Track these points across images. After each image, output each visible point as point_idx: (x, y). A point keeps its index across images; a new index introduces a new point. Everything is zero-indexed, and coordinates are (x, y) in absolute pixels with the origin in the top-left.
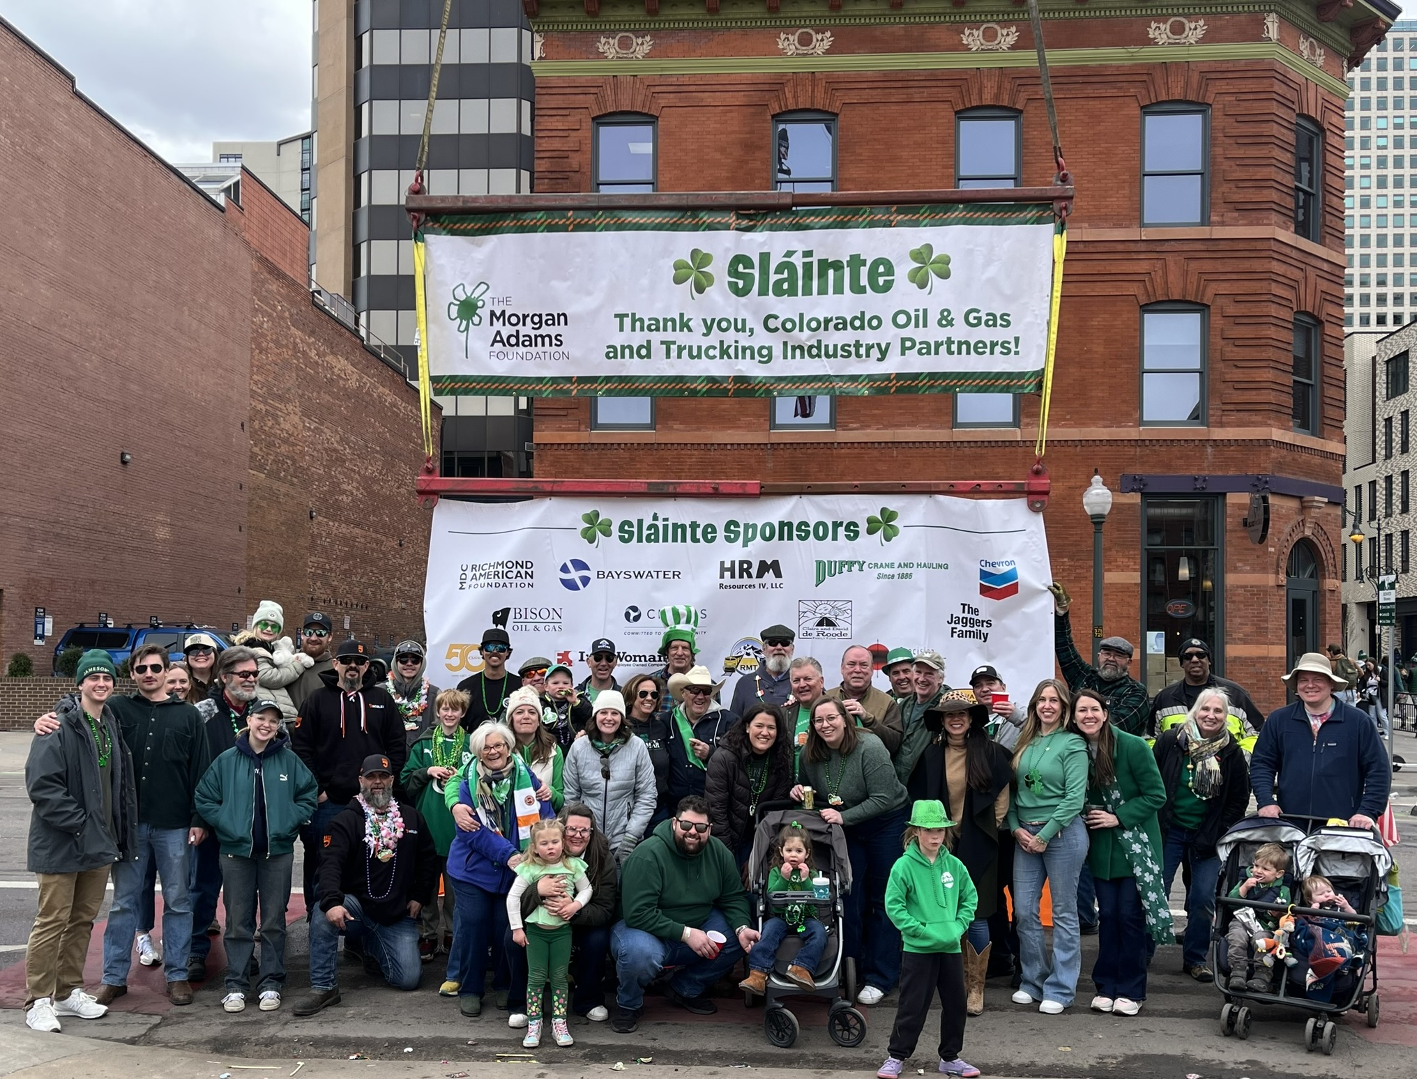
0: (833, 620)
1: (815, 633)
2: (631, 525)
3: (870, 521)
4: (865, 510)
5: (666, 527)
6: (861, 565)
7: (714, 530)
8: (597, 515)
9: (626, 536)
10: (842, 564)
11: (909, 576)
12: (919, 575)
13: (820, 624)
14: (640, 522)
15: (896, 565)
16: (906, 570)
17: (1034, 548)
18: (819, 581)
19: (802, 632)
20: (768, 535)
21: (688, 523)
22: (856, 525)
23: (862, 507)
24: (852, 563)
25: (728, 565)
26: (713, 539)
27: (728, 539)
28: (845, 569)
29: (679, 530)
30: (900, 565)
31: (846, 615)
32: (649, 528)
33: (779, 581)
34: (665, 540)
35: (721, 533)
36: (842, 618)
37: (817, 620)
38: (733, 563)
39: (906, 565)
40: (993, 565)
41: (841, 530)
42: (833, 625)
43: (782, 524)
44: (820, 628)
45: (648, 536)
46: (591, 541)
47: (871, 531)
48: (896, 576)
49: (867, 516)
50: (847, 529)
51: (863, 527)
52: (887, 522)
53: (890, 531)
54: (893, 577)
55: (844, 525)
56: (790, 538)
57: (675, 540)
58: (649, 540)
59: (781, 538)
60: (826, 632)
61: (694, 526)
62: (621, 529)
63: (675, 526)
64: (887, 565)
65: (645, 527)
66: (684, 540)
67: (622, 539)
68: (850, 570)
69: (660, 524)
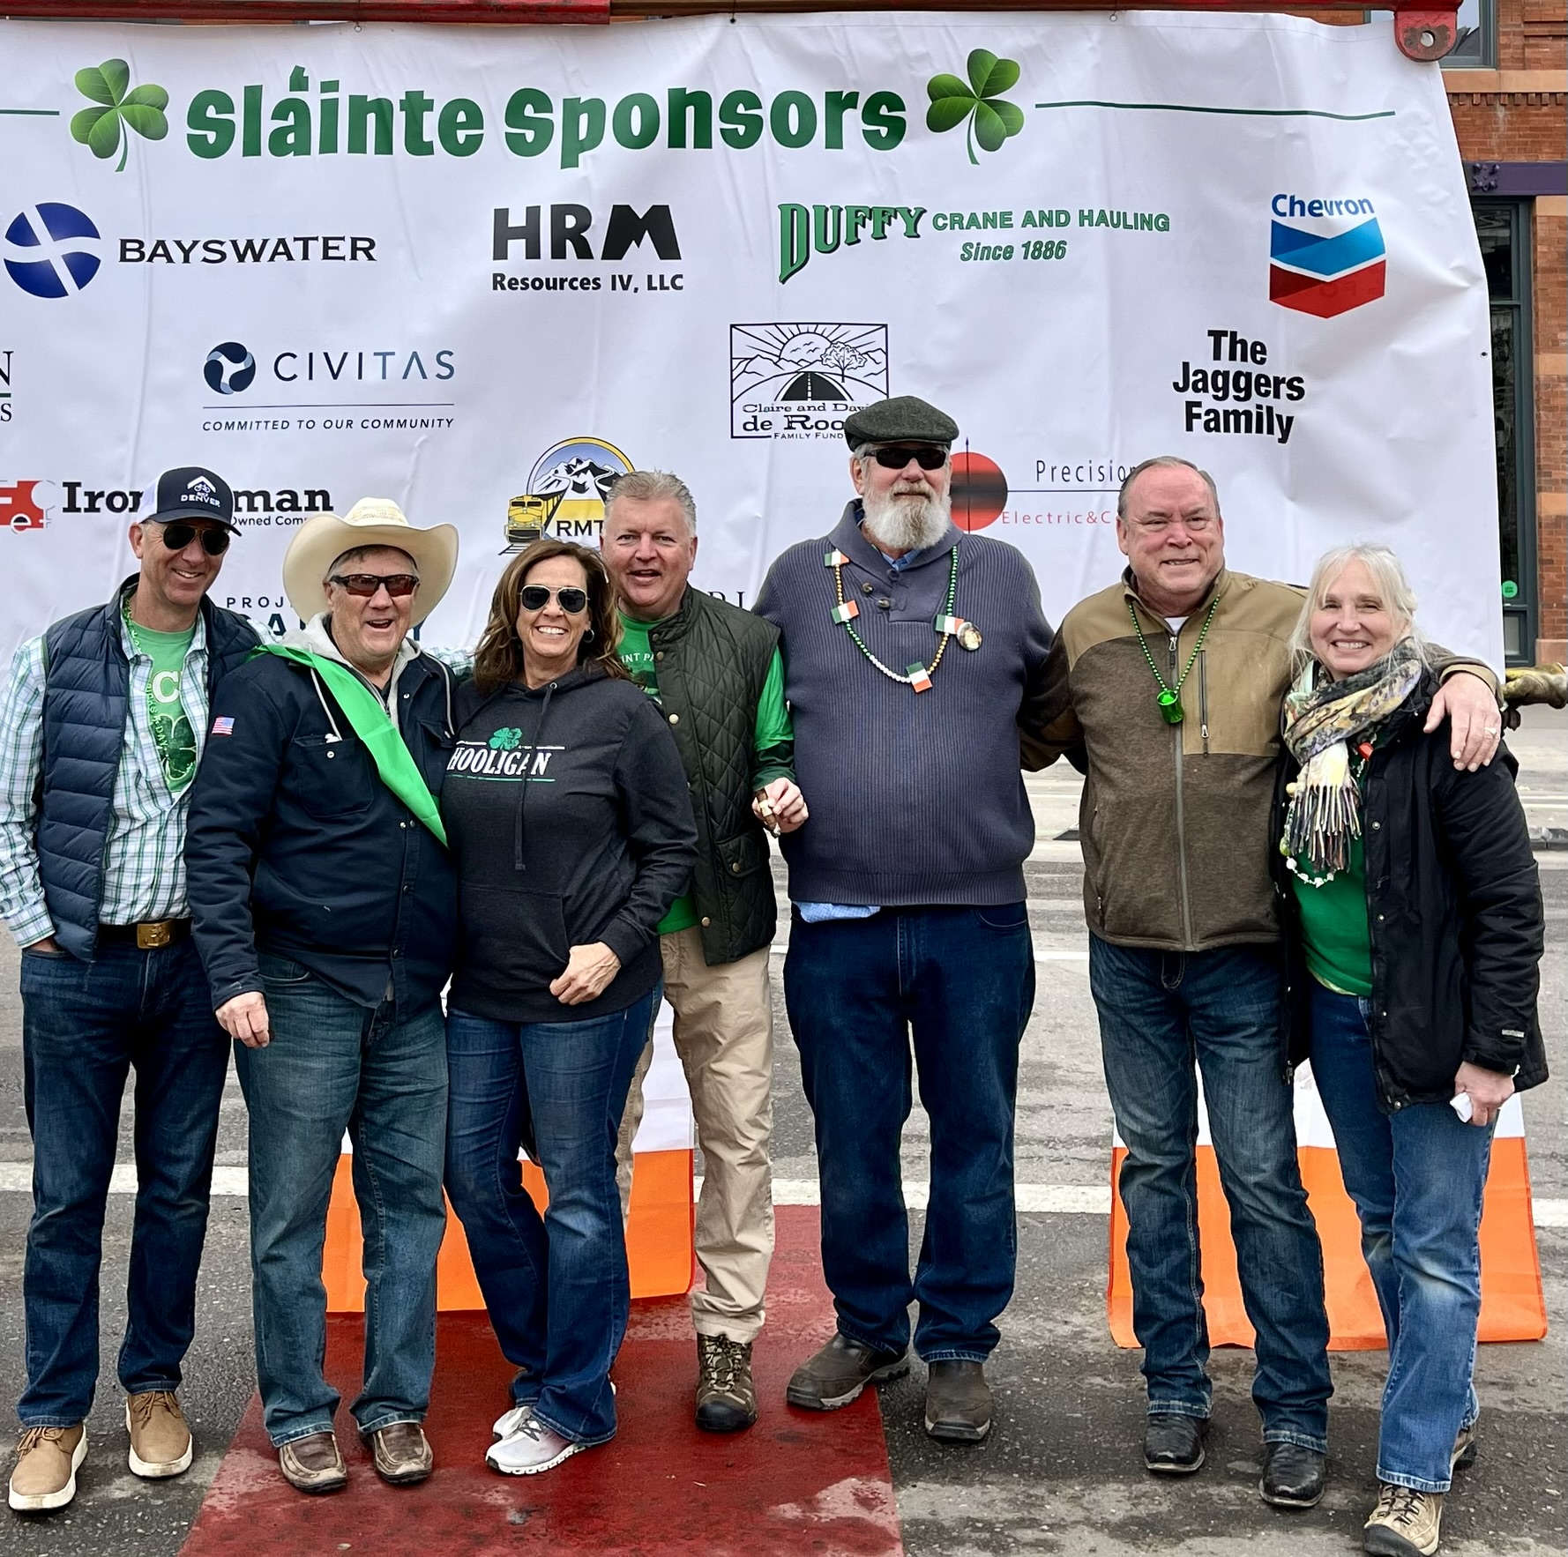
0: (835, 380)
1: (779, 422)
2: (225, 104)
3: (937, 90)
4: (924, 58)
5: (329, 109)
6: (914, 219)
7: (475, 118)
8: (123, 73)
9: (212, 137)
10: (859, 216)
11: (1054, 250)
12: (1086, 244)
13: (795, 393)
14: (253, 96)
15: (1017, 219)
16: (1047, 234)
17: (1422, 164)
18: (792, 265)
19: (742, 418)
20: (636, 129)
21: (396, 97)
22: (895, 102)
23: (918, 49)
24: (887, 215)
25: (517, 220)
26: (473, 145)
27: (517, 145)
28: (865, 233)
29: (371, 118)
30: (1029, 219)
31: (871, 367)
32: (280, 113)
33: (669, 268)
34: (329, 145)
35: (495, 128)
36: (859, 374)
37: (785, 382)
38: (533, 213)
39: (1046, 219)
40: (1313, 209)
41: (852, 120)
42: (835, 395)
43: (679, 100)
44: (794, 404)
45: (279, 135)
46: (104, 149)
47: (939, 122)
48: (1019, 251)
49: (928, 74)
50: (870, 114)
51: (916, 109)
52: (986, 93)
53: (997, 120)
54: (1008, 253)
55: (861, 103)
56: (703, 141)
57: (357, 145)
58: (279, 145)
59: (677, 140)
60: (815, 416)
61: (416, 105)
62: (196, 116)
63: (359, 106)
64: (990, 220)
65: (267, 107)
66: (385, 146)
67: (199, 147)
68: (880, 235)
69: (313, 99)
